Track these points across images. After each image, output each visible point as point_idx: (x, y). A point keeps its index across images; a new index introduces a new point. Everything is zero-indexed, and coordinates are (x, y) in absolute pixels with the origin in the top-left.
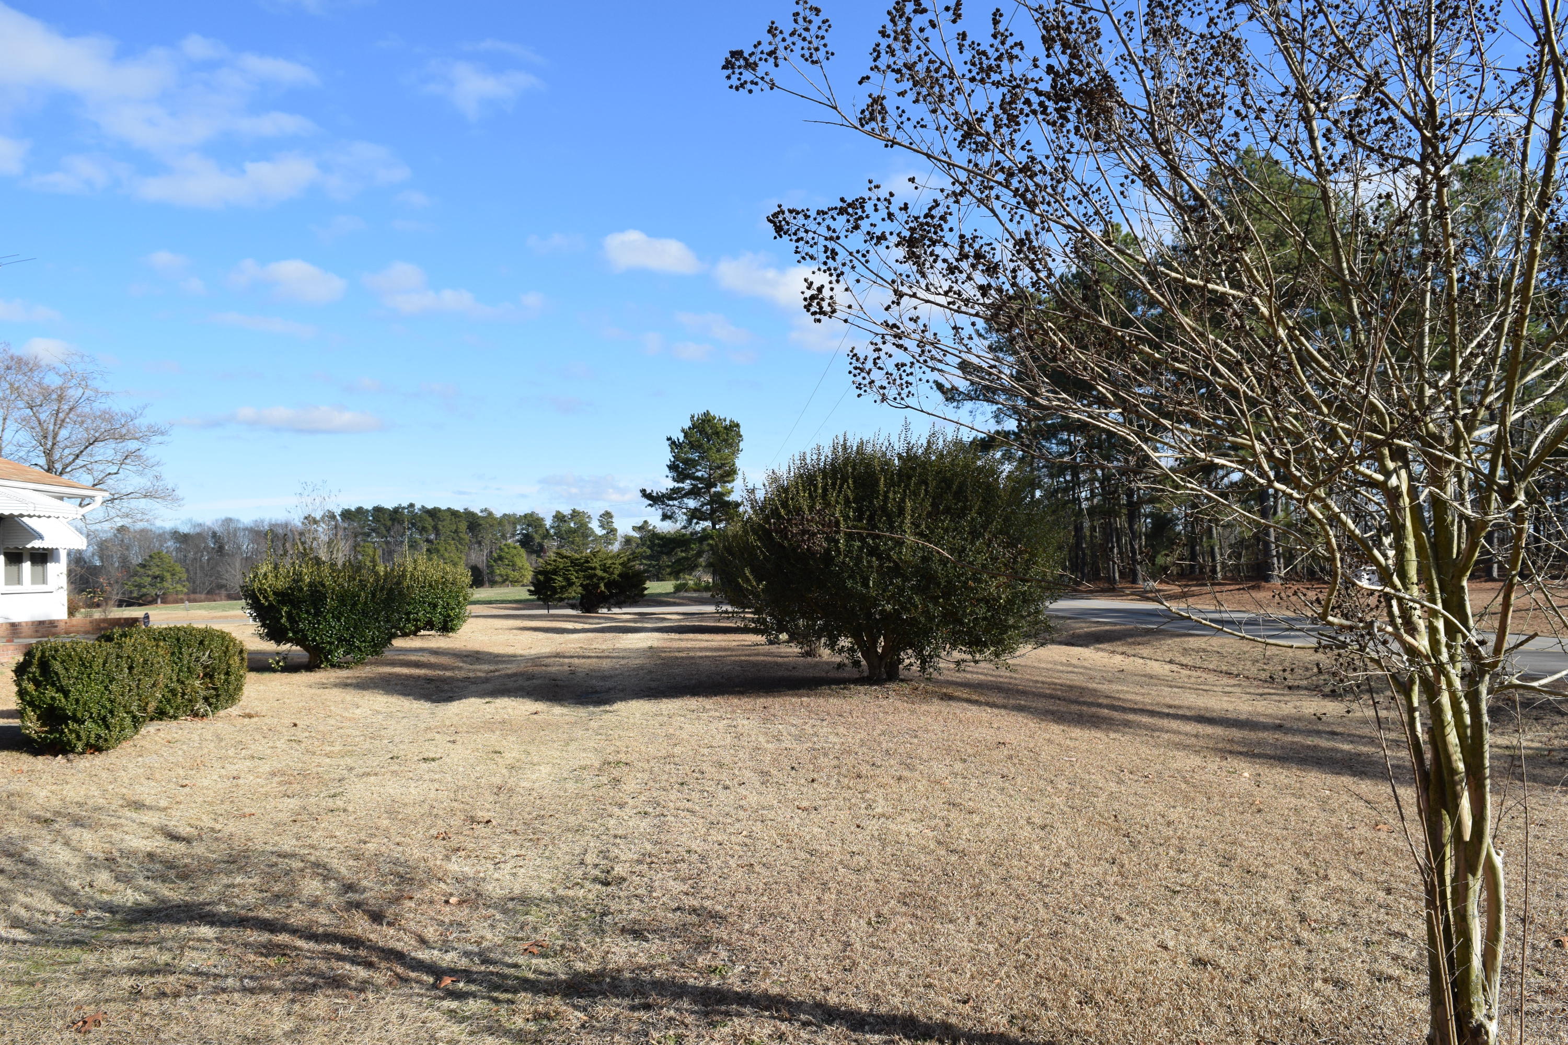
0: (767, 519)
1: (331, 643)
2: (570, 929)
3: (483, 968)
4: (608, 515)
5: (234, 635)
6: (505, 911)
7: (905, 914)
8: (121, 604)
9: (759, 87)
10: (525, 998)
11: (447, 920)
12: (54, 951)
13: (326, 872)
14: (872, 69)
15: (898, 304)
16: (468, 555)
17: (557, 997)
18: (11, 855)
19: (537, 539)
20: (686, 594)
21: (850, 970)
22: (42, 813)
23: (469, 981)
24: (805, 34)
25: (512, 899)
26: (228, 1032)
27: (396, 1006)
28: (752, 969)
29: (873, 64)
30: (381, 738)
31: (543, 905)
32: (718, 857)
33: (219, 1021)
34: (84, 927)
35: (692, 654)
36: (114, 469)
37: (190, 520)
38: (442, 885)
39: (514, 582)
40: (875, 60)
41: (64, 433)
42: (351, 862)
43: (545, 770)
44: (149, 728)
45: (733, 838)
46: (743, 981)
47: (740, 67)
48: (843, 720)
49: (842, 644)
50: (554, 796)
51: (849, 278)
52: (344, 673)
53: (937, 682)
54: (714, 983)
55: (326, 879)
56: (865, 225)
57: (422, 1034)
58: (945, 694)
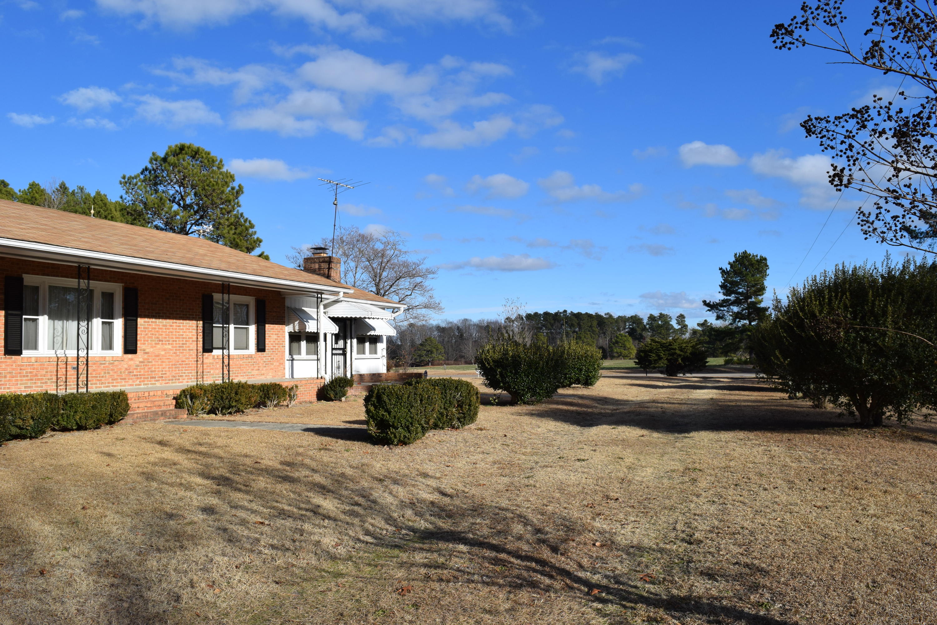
0: (790, 319)
1: (523, 390)
2: (668, 569)
3: (616, 586)
4: (682, 317)
5: (473, 384)
6: (628, 554)
7: (893, 583)
8: (412, 365)
9: (795, 46)
10: (641, 608)
11: (594, 555)
12: (386, 550)
13: (525, 521)
14: (873, 24)
15: (897, 176)
16: (598, 340)
17: (662, 609)
18: (364, 497)
19: (639, 331)
20: (732, 366)
21: (855, 616)
22: (378, 476)
23: (608, 593)
24: (825, 8)
25: (633, 547)
26: (475, 605)
27: (567, 603)
28: (787, 607)
29: (874, 21)
30: (553, 446)
31: (651, 552)
32: (762, 533)
33: (470, 599)
34: (400, 538)
35: (738, 404)
36: (409, 293)
37: (446, 320)
38: (591, 534)
39: (625, 357)
40: (876, 18)
41: (385, 274)
42: (539, 516)
43: (650, 470)
44: (430, 434)
45: (771, 522)
46: (781, 614)
47: (782, 34)
48: (843, 451)
49: (842, 400)
50: (656, 487)
51: (863, 162)
52: (531, 408)
53: (910, 429)
54: (762, 613)
55: (525, 525)
56: (870, 125)
57: (582, 620)
58: (916, 437)
